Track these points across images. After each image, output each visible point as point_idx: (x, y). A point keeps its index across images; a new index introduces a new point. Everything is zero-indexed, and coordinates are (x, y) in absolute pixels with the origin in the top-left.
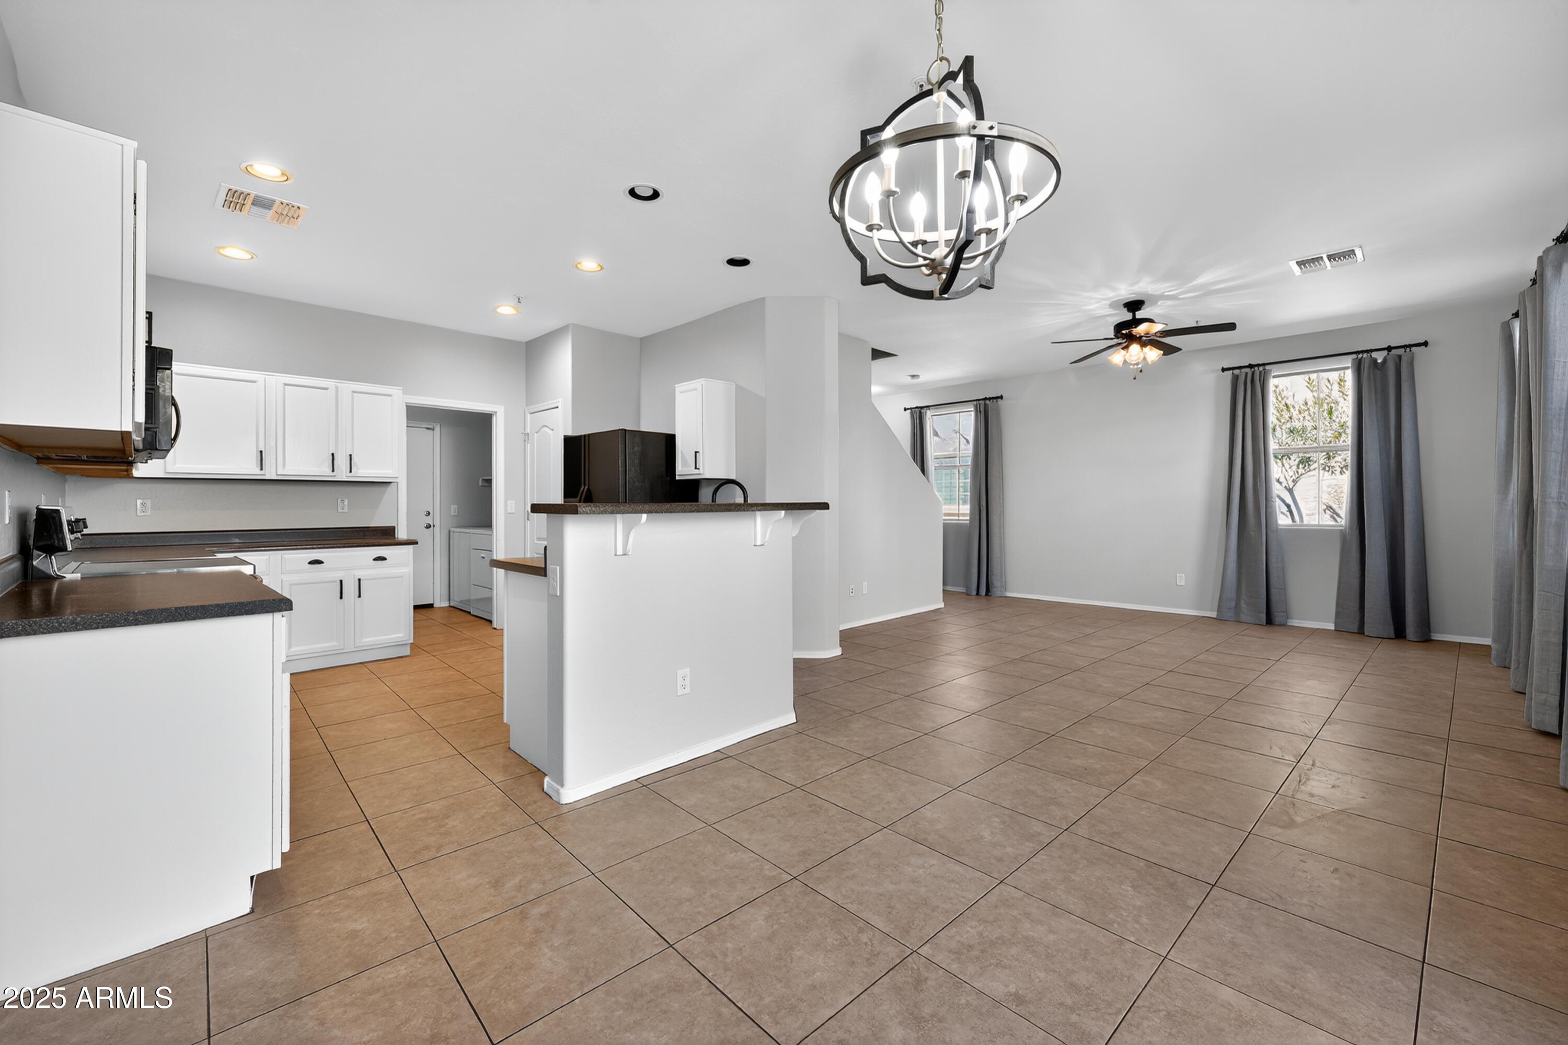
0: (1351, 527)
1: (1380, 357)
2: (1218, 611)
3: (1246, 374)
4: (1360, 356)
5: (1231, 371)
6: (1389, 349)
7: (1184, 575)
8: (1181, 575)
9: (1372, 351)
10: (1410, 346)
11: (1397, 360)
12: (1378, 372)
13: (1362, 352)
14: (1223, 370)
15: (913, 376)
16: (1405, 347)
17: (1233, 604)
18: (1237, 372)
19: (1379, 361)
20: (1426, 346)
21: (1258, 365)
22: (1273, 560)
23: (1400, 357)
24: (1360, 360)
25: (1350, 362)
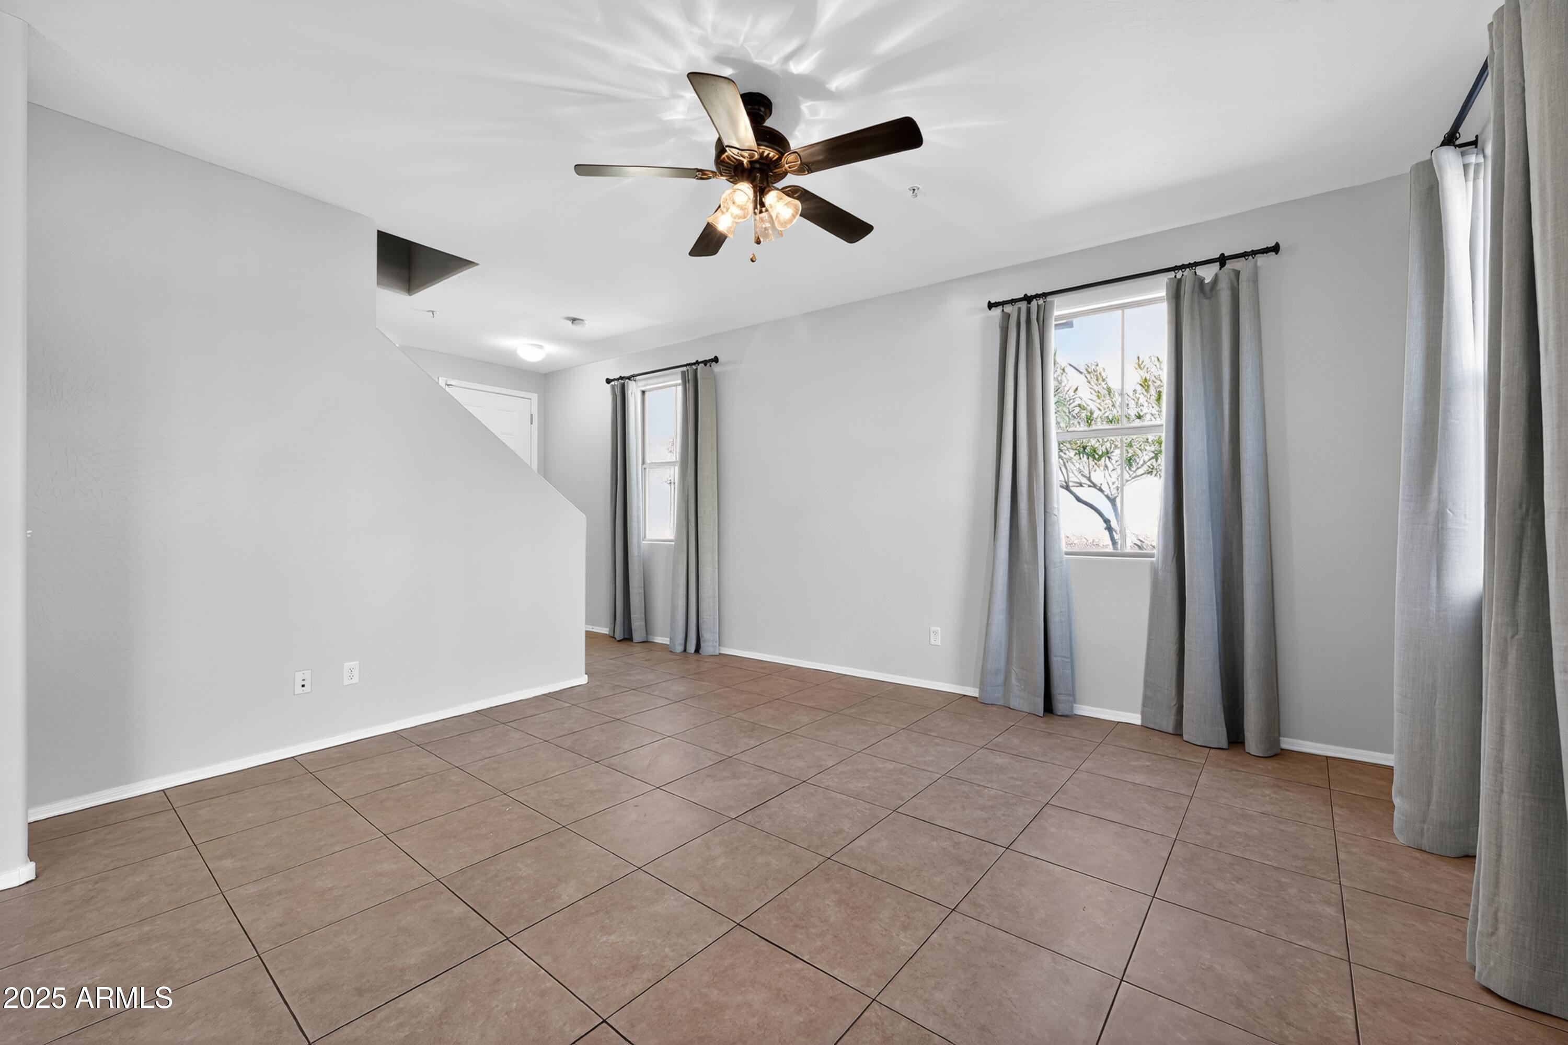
0: (1165, 557)
1: (1207, 273)
2: (980, 689)
3: (1019, 309)
4: (1179, 275)
5: (1001, 307)
6: (1222, 260)
7: (939, 629)
8: (937, 628)
9: (1197, 264)
10: (1254, 253)
11: (1234, 279)
12: (1206, 302)
13: (1183, 267)
14: (991, 306)
15: (574, 320)
16: (1245, 255)
17: (1001, 678)
18: (1008, 309)
19: (1206, 282)
20: (1277, 253)
21: (1037, 296)
22: (1054, 609)
23: (1237, 273)
24: (1180, 281)
25: (1165, 290)
